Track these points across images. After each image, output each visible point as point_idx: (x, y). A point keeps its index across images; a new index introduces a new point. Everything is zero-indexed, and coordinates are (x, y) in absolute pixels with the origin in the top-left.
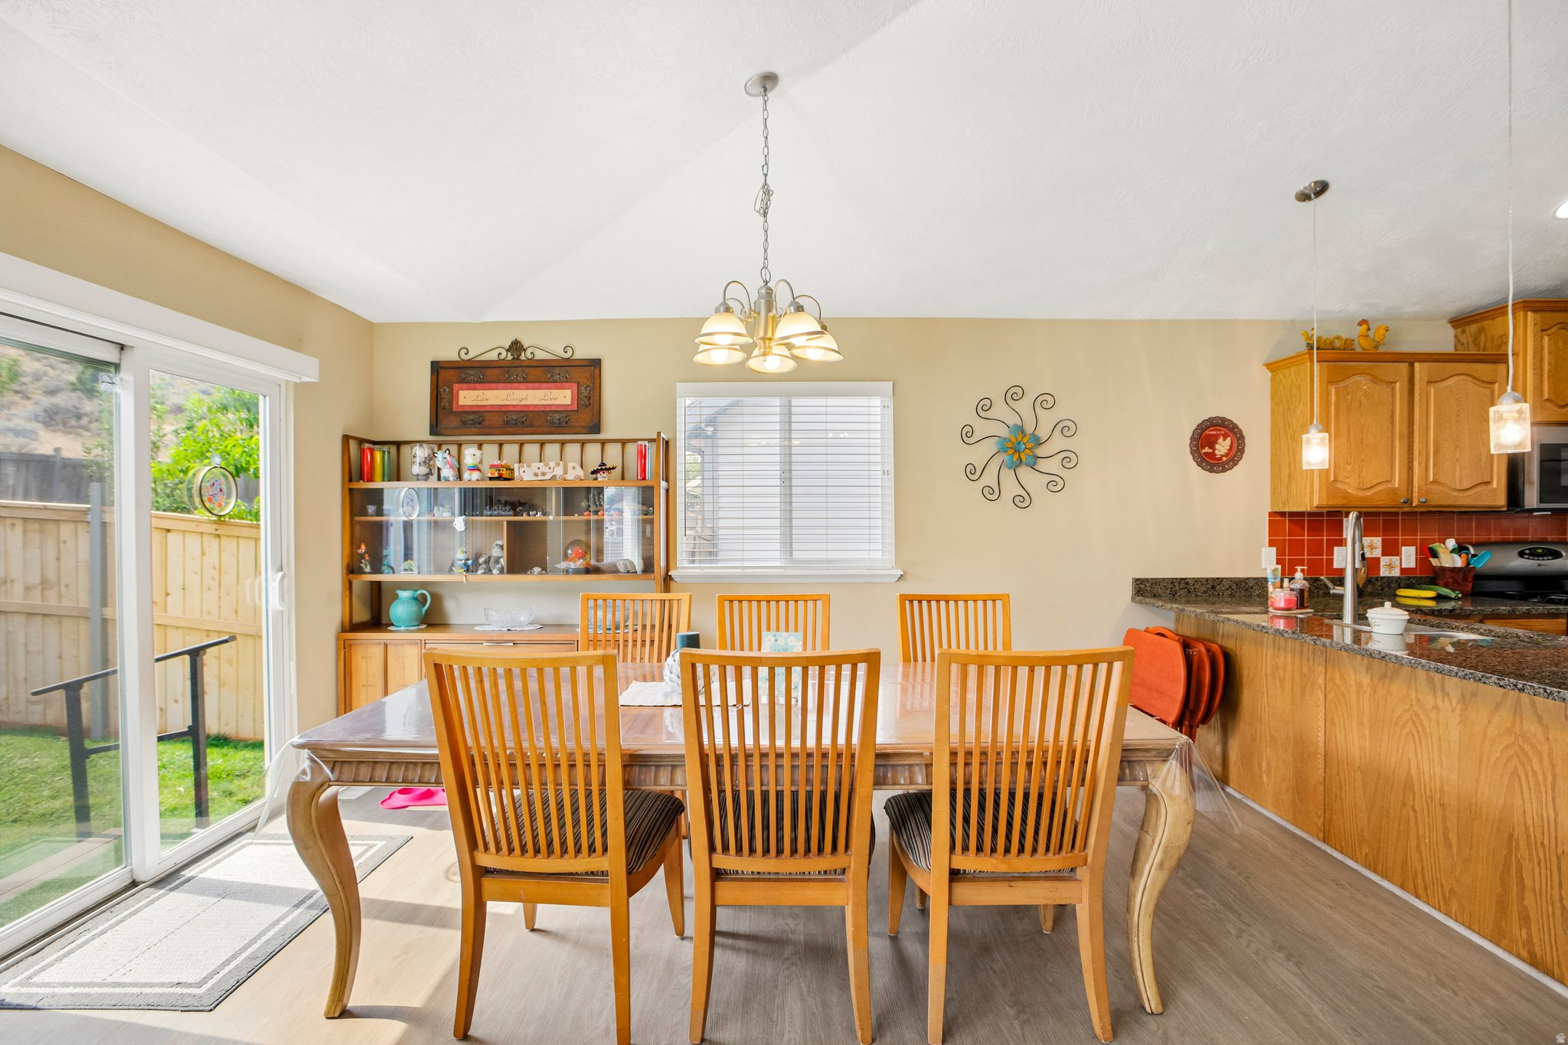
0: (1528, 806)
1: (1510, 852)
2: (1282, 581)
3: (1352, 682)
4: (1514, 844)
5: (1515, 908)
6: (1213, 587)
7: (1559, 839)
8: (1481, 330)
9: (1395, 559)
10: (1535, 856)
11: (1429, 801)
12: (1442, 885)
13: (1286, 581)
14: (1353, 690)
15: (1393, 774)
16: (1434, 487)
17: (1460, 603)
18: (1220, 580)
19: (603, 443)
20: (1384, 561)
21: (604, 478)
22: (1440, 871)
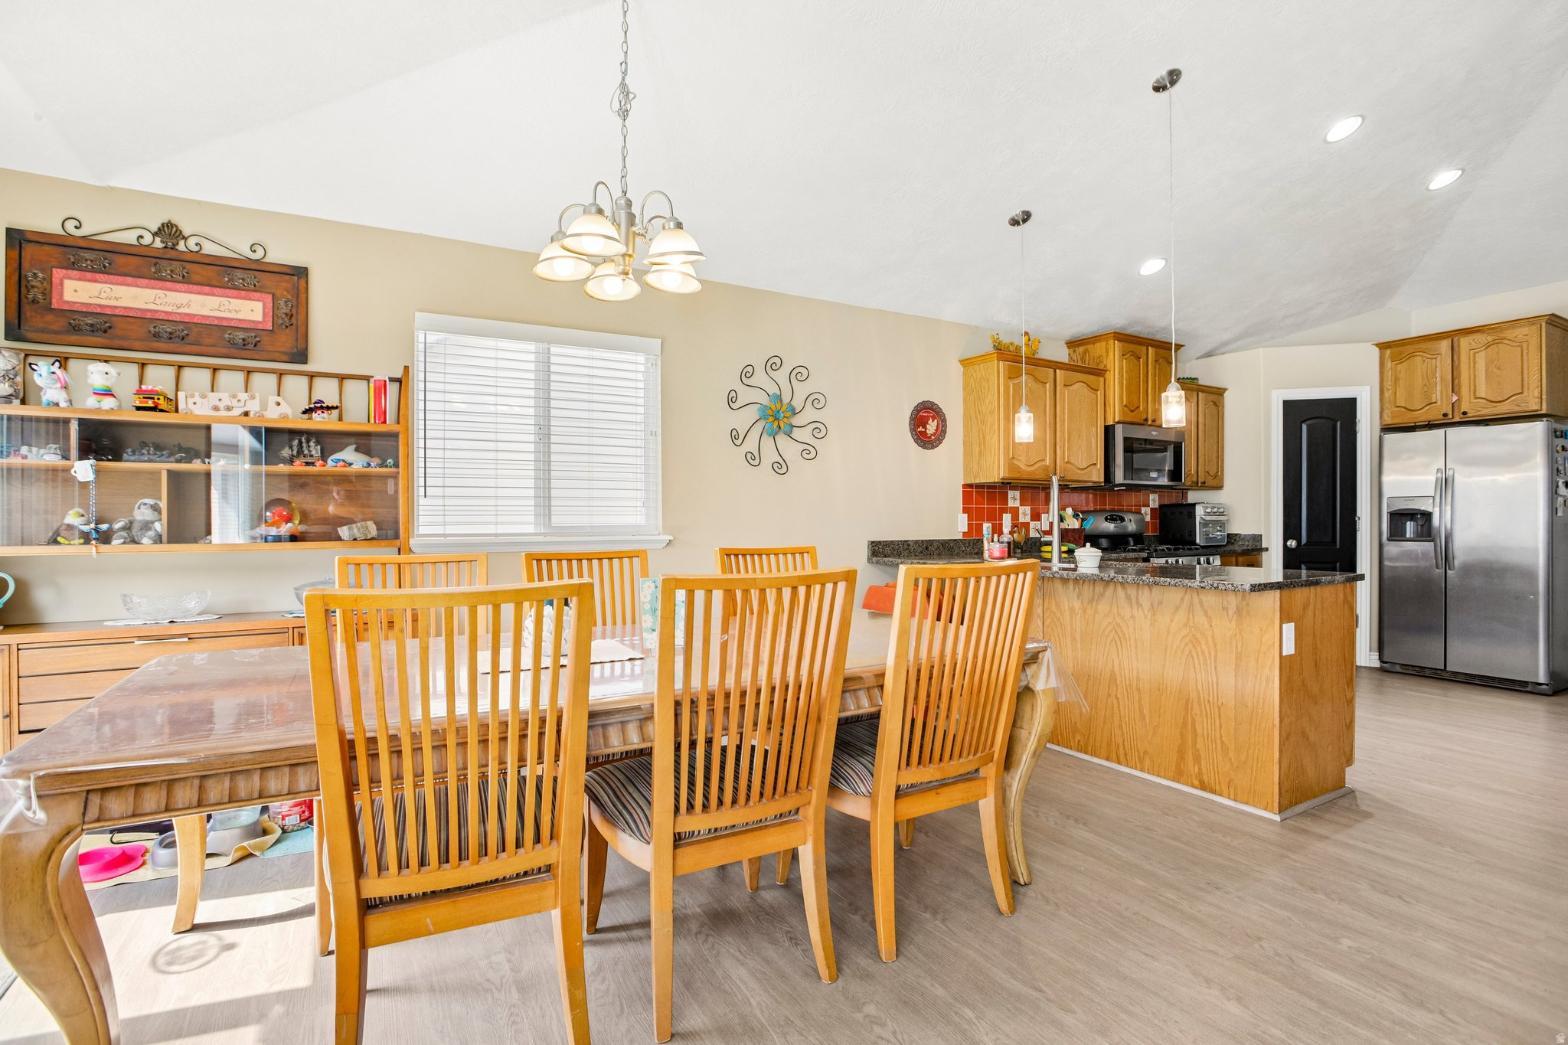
0: (1199, 677)
1: (1187, 713)
2: (993, 536)
3: (1066, 608)
4: (1190, 706)
5: (1190, 752)
6: (927, 548)
7: (1219, 695)
8: (1086, 352)
10: (1204, 711)
11: (1128, 688)
12: (1138, 751)
13: (996, 536)
14: (1067, 614)
15: (1101, 674)
18: (931, 542)
19: (312, 376)
20: (1032, 524)
21: (324, 418)
22: (1137, 739)
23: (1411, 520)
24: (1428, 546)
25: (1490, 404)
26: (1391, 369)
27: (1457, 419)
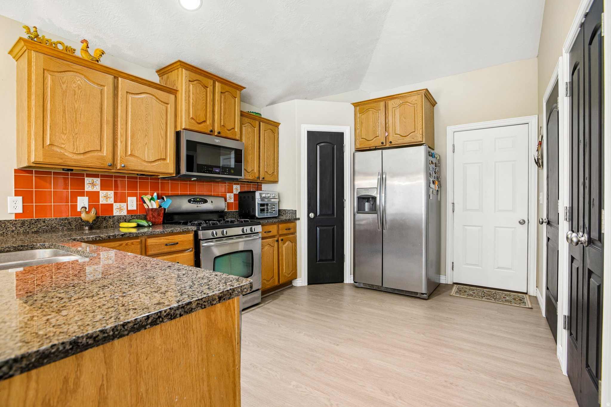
8: (168, 76)
9: (124, 205)
16: (132, 158)
17: (151, 228)
20: (116, 206)
23: (367, 202)
24: (373, 216)
25: (401, 137)
26: (359, 118)
27: (388, 146)
